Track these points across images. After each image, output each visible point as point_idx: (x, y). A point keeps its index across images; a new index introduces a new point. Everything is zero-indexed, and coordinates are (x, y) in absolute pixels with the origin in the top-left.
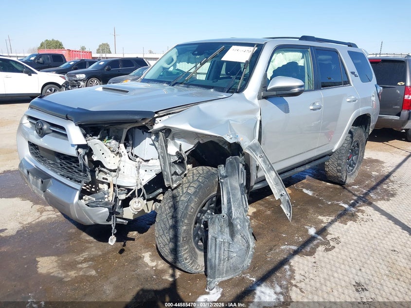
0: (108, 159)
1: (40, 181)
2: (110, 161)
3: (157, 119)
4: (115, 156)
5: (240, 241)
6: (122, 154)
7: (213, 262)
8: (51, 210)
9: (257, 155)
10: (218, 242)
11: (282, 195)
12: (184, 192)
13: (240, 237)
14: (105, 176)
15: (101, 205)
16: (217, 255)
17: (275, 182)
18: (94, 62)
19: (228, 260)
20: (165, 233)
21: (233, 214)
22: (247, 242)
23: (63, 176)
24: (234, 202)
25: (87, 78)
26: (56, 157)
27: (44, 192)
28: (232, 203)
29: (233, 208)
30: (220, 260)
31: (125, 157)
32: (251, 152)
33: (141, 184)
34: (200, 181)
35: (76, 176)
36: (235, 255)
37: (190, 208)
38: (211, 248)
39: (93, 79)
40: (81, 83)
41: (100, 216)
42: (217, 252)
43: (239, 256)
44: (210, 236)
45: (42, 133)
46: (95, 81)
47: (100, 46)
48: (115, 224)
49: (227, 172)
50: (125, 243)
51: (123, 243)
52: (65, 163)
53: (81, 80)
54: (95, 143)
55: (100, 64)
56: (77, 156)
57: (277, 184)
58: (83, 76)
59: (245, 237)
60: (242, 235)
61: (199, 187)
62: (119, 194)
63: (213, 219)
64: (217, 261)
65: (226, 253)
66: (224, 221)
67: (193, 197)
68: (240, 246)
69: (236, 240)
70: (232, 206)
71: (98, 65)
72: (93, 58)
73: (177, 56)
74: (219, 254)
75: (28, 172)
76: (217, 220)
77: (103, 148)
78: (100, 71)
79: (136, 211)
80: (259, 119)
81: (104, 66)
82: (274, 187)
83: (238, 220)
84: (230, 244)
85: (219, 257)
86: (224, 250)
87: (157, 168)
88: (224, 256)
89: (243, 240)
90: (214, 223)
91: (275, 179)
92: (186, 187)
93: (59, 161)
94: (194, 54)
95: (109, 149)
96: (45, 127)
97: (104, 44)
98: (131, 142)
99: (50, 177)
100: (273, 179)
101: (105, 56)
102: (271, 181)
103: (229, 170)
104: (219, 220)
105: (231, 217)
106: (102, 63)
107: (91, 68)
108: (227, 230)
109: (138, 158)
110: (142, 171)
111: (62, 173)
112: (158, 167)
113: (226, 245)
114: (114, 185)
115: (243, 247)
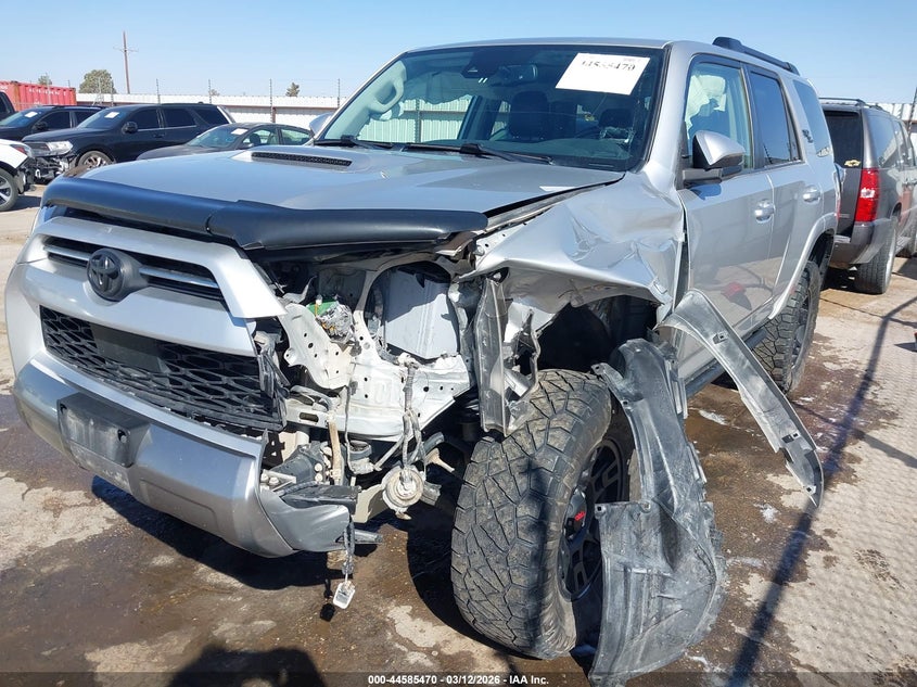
0: (322, 360)
1: (111, 434)
2: (326, 365)
3: (479, 242)
4: (339, 350)
5: (694, 570)
6: (362, 343)
7: (619, 629)
8: (84, 504)
9: (707, 336)
10: (633, 577)
11: (787, 439)
12: (538, 445)
13: (692, 558)
14: (308, 410)
15: (322, 498)
16: (631, 612)
17: (764, 403)
18: (88, 114)
19: (659, 621)
20: (492, 563)
21: (676, 500)
22: (711, 570)
23: (184, 414)
24: (672, 465)
25: (78, 152)
26: (159, 360)
27: (128, 466)
28: (668, 470)
29: (672, 482)
30: (636, 624)
31: (371, 353)
32: (690, 328)
33: (415, 427)
34: (575, 411)
35: (229, 414)
36: (679, 607)
37: (560, 490)
38: (613, 595)
39: (93, 154)
40: (61, 163)
41: (321, 529)
42: (631, 604)
43: (689, 610)
44: (609, 564)
45: (112, 289)
46: (99, 160)
47: (87, 76)
48: (353, 546)
49: (636, 383)
50: (328, 586)
51: (322, 588)
52: (191, 375)
53: (61, 157)
54: (295, 313)
55: (108, 116)
56: (254, 355)
57: (769, 411)
58: (66, 146)
59: (706, 559)
60: (700, 552)
61: (576, 430)
62: (354, 458)
63: (615, 516)
64: (629, 626)
65: (654, 603)
66: (648, 518)
67: (565, 458)
68: (693, 582)
69: (682, 567)
70: (670, 477)
71: (103, 120)
72: (79, 103)
73: (404, 83)
74: (637, 609)
75: (62, 407)
76: (626, 517)
77: (312, 330)
78: (109, 134)
79: (404, 504)
80: (681, 239)
81: (119, 122)
82: (765, 420)
83: (688, 515)
84: (665, 578)
85: (636, 617)
86: (650, 595)
87: (458, 382)
88: (649, 612)
89: (702, 565)
90: (616, 525)
91: (763, 398)
92: (538, 431)
93: (167, 371)
94: (467, 75)
95: (327, 331)
96: (126, 268)
97: (96, 74)
98: (379, 310)
99: (143, 422)
100: (757, 396)
101: (110, 100)
102: (754, 403)
103: (642, 378)
104: (631, 516)
105: (671, 507)
106: (112, 115)
107: (83, 126)
108: (654, 541)
109: (404, 355)
110: (417, 391)
111: (180, 406)
112: (461, 378)
113: (655, 581)
114: (341, 434)
115: (700, 585)
